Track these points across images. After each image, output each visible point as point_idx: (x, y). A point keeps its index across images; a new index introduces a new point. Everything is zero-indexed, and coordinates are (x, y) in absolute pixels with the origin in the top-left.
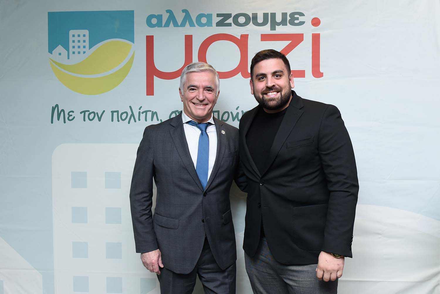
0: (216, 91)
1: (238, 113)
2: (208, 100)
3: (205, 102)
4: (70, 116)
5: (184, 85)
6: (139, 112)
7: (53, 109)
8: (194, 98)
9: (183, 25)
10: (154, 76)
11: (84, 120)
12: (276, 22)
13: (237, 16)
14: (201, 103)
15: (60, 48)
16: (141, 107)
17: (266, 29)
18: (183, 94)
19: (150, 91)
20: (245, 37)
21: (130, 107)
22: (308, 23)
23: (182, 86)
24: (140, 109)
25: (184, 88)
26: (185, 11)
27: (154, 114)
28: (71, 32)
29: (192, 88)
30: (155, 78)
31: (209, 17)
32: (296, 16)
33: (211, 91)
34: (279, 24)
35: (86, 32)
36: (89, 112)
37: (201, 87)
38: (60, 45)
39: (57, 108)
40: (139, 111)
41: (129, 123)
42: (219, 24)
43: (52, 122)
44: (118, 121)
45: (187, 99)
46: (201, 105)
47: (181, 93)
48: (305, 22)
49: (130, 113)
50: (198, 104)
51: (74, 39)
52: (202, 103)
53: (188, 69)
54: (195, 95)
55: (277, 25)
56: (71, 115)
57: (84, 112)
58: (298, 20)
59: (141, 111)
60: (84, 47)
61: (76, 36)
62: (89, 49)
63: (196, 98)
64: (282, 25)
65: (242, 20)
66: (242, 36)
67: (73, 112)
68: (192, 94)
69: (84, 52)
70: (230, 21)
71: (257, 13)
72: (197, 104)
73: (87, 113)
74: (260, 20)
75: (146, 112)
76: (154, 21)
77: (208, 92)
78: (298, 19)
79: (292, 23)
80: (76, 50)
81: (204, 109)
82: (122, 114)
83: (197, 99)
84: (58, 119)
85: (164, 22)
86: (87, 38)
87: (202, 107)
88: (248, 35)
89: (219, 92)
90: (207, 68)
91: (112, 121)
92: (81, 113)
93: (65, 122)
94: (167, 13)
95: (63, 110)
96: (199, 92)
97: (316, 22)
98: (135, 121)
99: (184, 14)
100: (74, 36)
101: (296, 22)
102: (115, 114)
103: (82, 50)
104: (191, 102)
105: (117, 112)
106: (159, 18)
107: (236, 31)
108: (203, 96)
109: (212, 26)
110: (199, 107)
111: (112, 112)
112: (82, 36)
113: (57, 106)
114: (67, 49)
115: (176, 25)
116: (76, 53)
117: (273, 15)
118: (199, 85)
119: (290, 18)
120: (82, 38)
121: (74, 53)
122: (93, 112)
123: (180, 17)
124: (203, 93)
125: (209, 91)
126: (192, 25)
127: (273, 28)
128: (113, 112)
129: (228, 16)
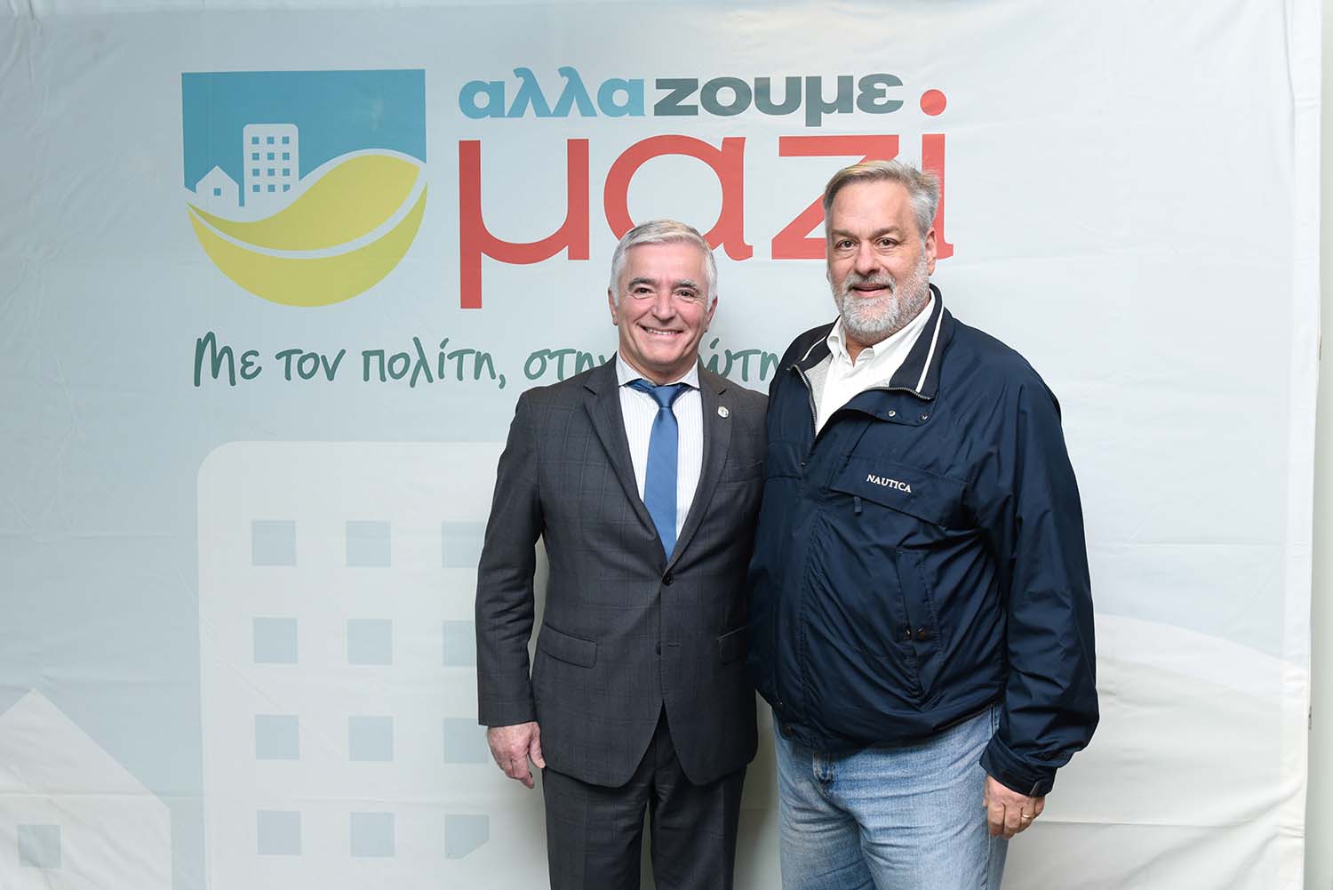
0: (707, 296)
1: (715, 357)
2: (685, 321)
3: (674, 325)
4: (247, 364)
5: (620, 279)
6: (442, 355)
7: (201, 346)
8: (646, 313)
9: (562, 110)
10: (482, 254)
11: (288, 377)
12: (823, 102)
13: (714, 86)
14: (664, 328)
15: (217, 176)
16: (447, 340)
17: (795, 123)
18: (617, 304)
19: (471, 295)
20: (735, 146)
21: (416, 340)
22: (912, 106)
23: (616, 283)
24: (443, 345)
25: (619, 288)
26: (567, 72)
27: (482, 359)
28: (250, 131)
29: (642, 286)
30: (486, 260)
31: (635, 88)
32: (878, 86)
33: (692, 296)
34: (829, 109)
35: (291, 130)
36: (301, 355)
37: (664, 283)
38: (217, 167)
39: (210, 342)
40: (441, 350)
41: (413, 384)
42: (663, 109)
43: (197, 383)
44: (383, 379)
45: (627, 317)
46: (663, 331)
47: (611, 302)
48: (902, 102)
49: (415, 358)
50: (657, 330)
51: (256, 148)
52: (667, 328)
53: (630, 237)
54: (649, 306)
55: (825, 112)
56: (252, 364)
57: (288, 354)
58: (884, 96)
59: (447, 351)
60: (286, 172)
61: (263, 140)
62: (301, 178)
63: (650, 313)
64: (839, 112)
65: (726, 96)
66: (727, 142)
67: (256, 354)
68: (642, 304)
69: (286, 188)
70: (694, 99)
71: (769, 79)
72: (653, 329)
73: (295, 358)
74: (778, 96)
75: (460, 354)
76: (482, 100)
77: (683, 297)
78: (882, 93)
79: (867, 105)
80: (264, 181)
81: (673, 344)
82: (393, 359)
83: (654, 316)
84: (215, 375)
85: (509, 102)
86: (293, 149)
87: (666, 337)
88: (743, 139)
89: (715, 301)
90: (683, 233)
91: (366, 378)
92: (279, 357)
93: (233, 383)
94: (517, 76)
95: (227, 350)
96: (659, 296)
97: (934, 103)
98: (430, 380)
99: (566, 80)
100: (256, 141)
101: (878, 101)
102: (374, 360)
103: (279, 180)
104: (637, 324)
105: (380, 353)
106: (496, 90)
107: (710, 129)
108: (671, 308)
109: (644, 115)
110: (658, 337)
111: (364, 353)
112: (278, 140)
113: (211, 336)
114: (238, 176)
115: (542, 110)
116: (264, 188)
117: (815, 83)
118: (658, 279)
119: (861, 92)
120: (278, 148)
121: (256, 188)
122: (313, 355)
123: (553, 90)
124: (670, 299)
125: (686, 294)
126: (587, 110)
127: (813, 119)
128: (367, 355)
129: (687, 86)
